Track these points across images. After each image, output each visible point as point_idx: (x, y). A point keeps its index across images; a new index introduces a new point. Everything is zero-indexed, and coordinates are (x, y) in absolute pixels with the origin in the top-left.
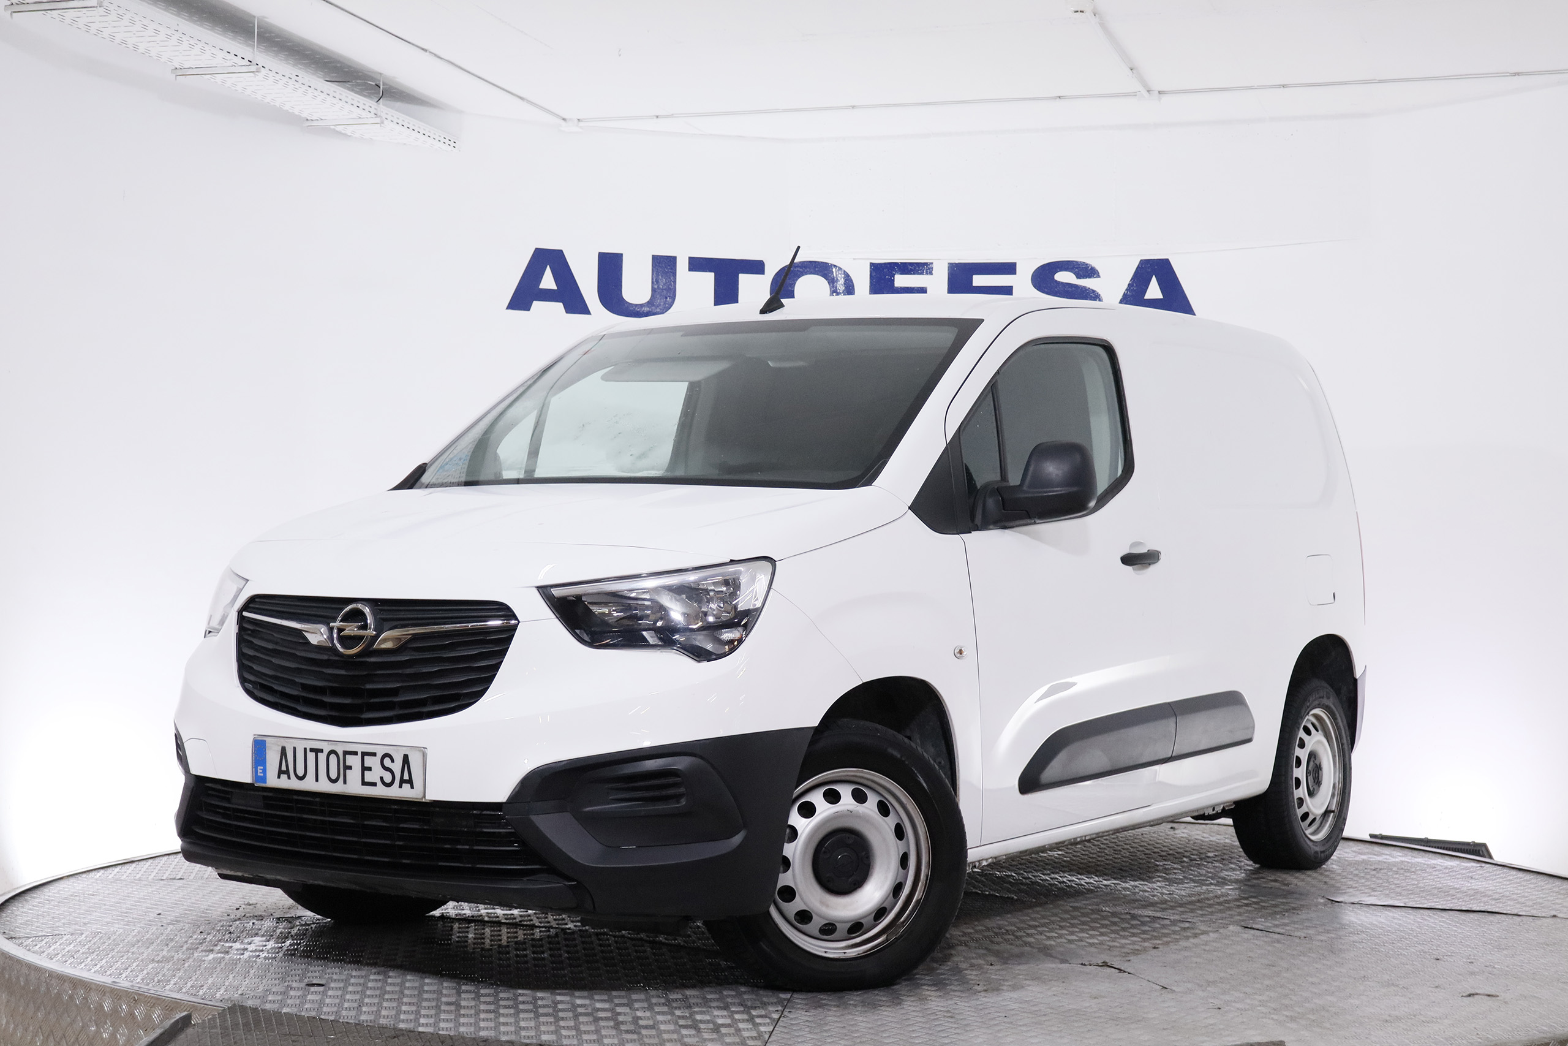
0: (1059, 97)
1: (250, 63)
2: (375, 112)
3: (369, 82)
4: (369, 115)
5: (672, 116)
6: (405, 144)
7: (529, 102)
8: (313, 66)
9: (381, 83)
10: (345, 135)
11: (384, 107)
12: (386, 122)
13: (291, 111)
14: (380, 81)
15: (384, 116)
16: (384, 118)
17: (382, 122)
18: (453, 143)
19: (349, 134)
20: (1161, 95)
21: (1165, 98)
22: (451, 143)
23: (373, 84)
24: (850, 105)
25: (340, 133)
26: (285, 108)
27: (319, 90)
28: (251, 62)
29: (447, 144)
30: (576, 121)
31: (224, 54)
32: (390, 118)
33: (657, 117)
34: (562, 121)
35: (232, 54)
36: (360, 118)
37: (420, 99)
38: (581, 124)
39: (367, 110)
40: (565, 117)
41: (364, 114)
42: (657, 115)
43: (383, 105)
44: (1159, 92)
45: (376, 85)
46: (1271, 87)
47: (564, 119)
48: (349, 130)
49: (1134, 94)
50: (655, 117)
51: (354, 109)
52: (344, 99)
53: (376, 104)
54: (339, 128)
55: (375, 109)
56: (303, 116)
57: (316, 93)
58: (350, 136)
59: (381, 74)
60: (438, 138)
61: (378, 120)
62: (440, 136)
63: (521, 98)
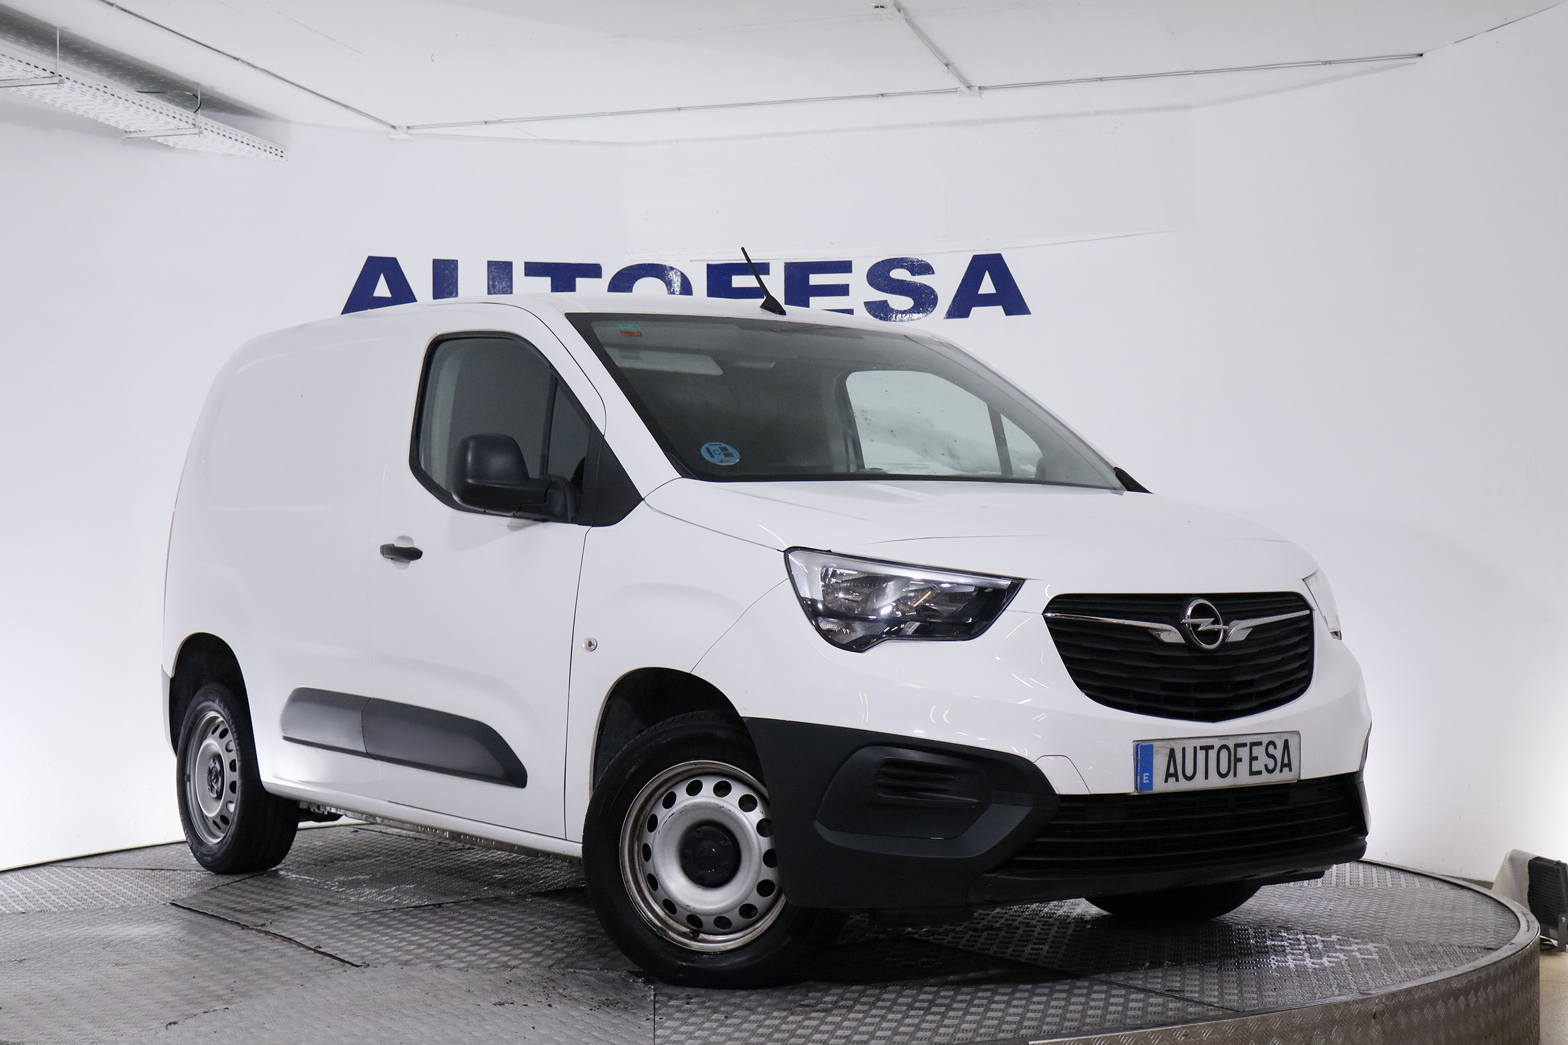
0: (882, 95)
1: (52, 75)
2: (193, 122)
3: (186, 93)
4: (187, 126)
5: (500, 121)
6: (230, 154)
7: (353, 109)
8: (129, 77)
9: (199, 93)
10: (167, 146)
11: (203, 118)
12: (205, 132)
13: (107, 123)
14: (197, 91)
15: (203, 126)
16: (203, 128)
17: (201, 133)
18: (281, 153)
19: (173, 146)
20: (982, 91)
21: (985, 93)
22: (279, 153)
23: (191, 94)
24: (676, 107)
25: (162, 145)
26: (100, 120)
27: (130, 101)
28: (53, 73)
29: (273, 153)
30: (405, 128)
31: (22, 66)
32: (209, 128)
33: (486, 122)
34: (392, 130)
35: (32, 65)
36: (178, 129)
37: (244, 109)
38: (411, 131)
39: (184, 120)
40: (394, 124)
41: (182, 125)
42: (486, 120)
43: (201, 115)
44: (979, 88)
45: (193, 95)
46: (1089, 80)
47: (393, 127)
48: (171, 141)
49: (955, 91)
50: (484, 123)
51: (170, 119)
52: (158, 109)
53: (194, 114)
54: (160, 140)
55: (193, 119)
56: (121, 127)
57: (127, 104)
58: (174, 147)
59: (198, 84)
60: (263, 148)
61: (196, 131)
62: (266, 146)
63: (345, 106)
